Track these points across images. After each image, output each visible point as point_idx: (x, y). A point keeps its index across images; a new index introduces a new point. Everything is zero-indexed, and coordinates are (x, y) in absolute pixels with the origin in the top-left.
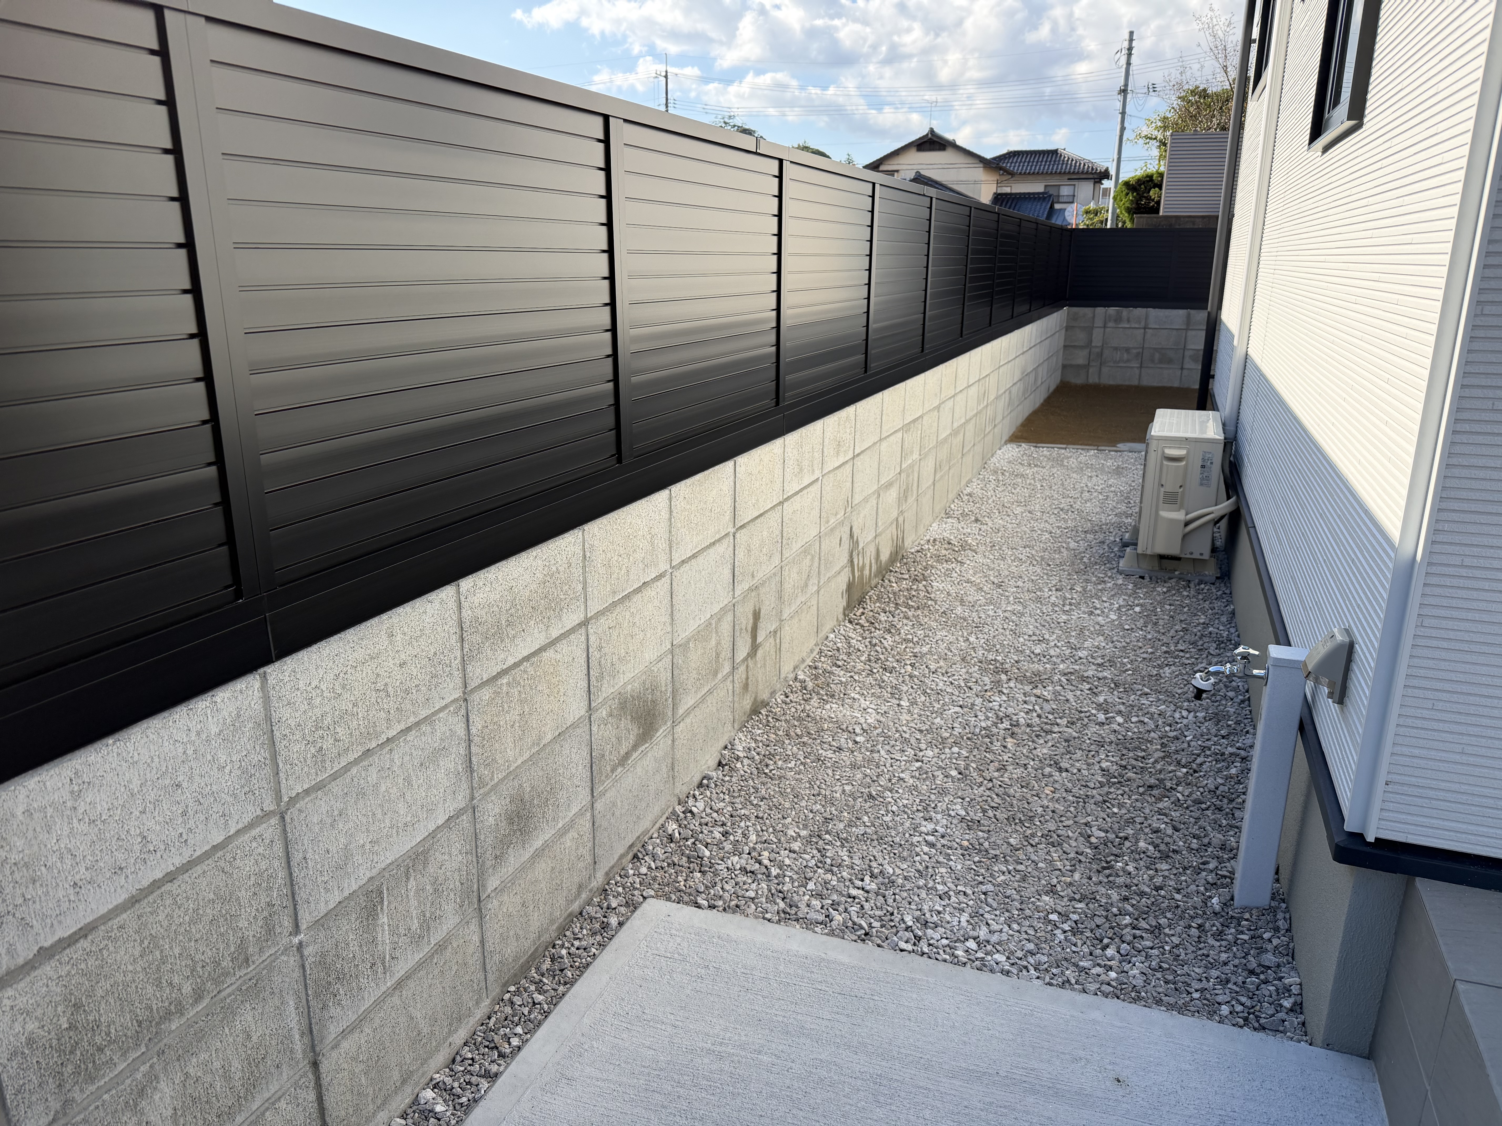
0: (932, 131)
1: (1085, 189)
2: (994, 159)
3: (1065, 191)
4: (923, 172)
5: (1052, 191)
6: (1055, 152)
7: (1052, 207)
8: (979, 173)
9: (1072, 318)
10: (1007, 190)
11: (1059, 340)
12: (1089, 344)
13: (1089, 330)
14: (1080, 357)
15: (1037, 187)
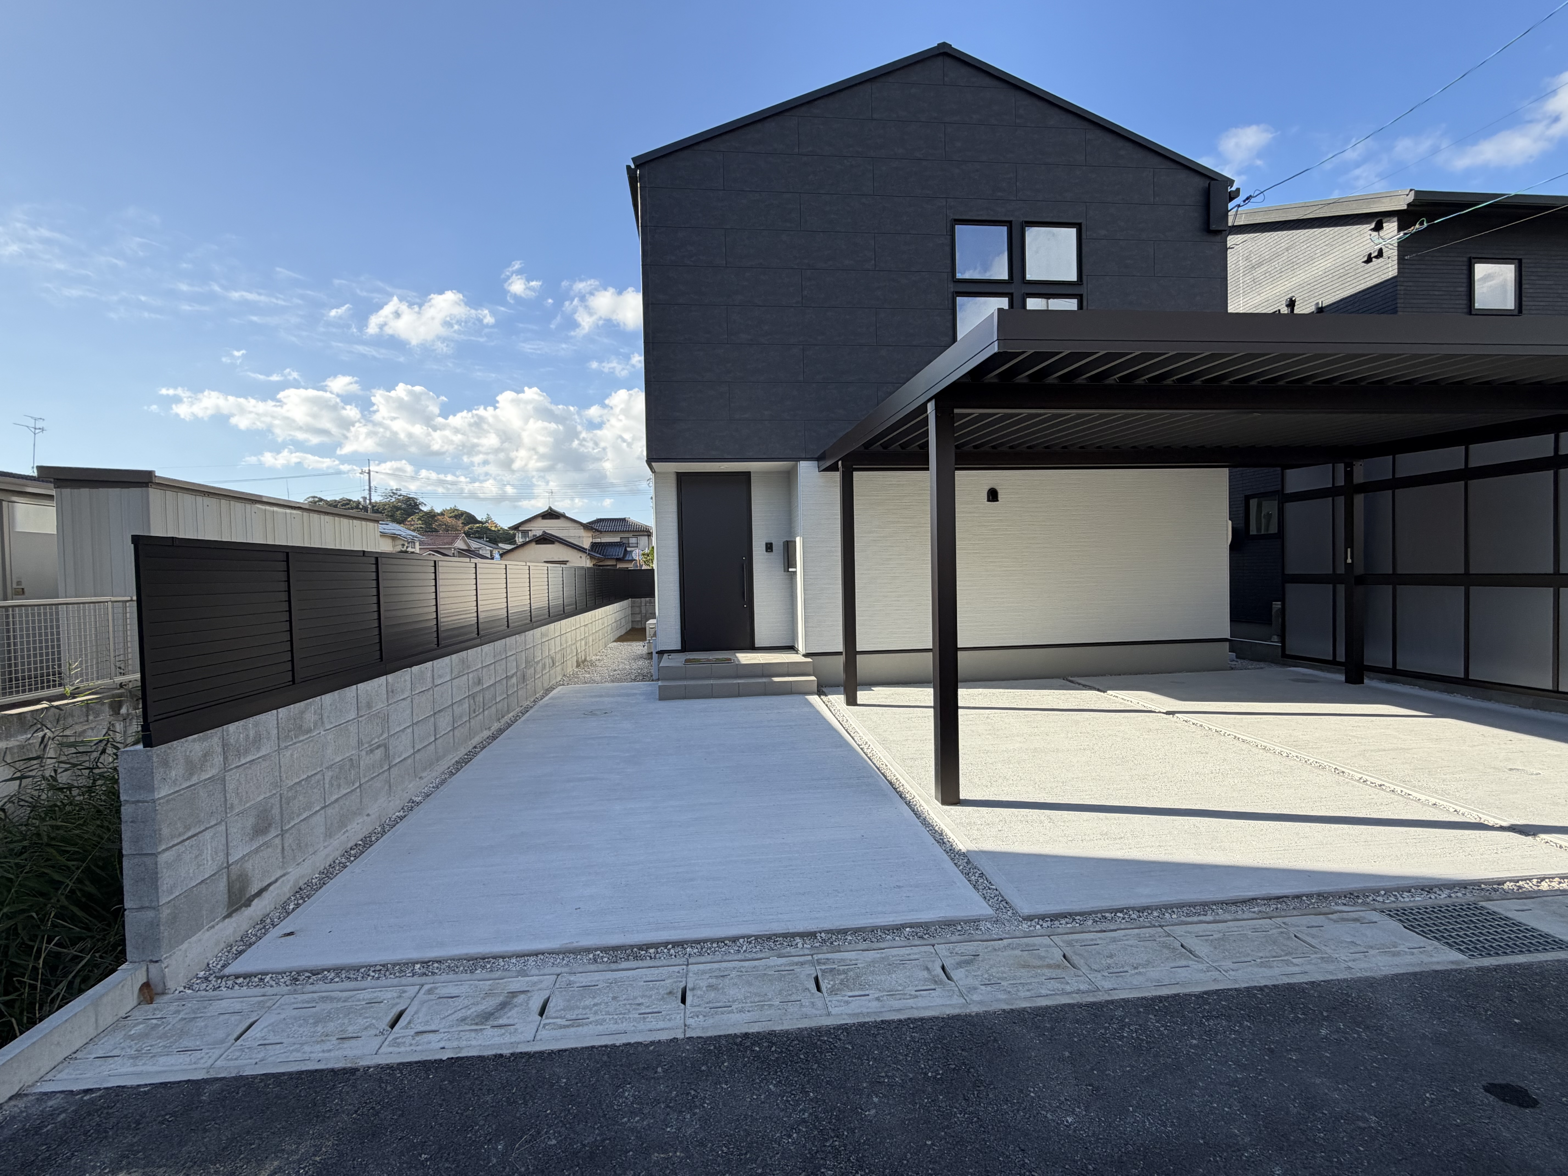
0: (550, 508)
1: (643, 540)
2: (589, 523)
3: (633, 540)
4: (547, 531)
5: (625, 541)
6: (624, 520)
7: (626, 550)
8: (582, 532)
9: (633, 603)
10: (598, 540)
11: (629, 611)
12: (640, 612)
13: (640, 607)
14: (638, 618)
15: (617, 539)
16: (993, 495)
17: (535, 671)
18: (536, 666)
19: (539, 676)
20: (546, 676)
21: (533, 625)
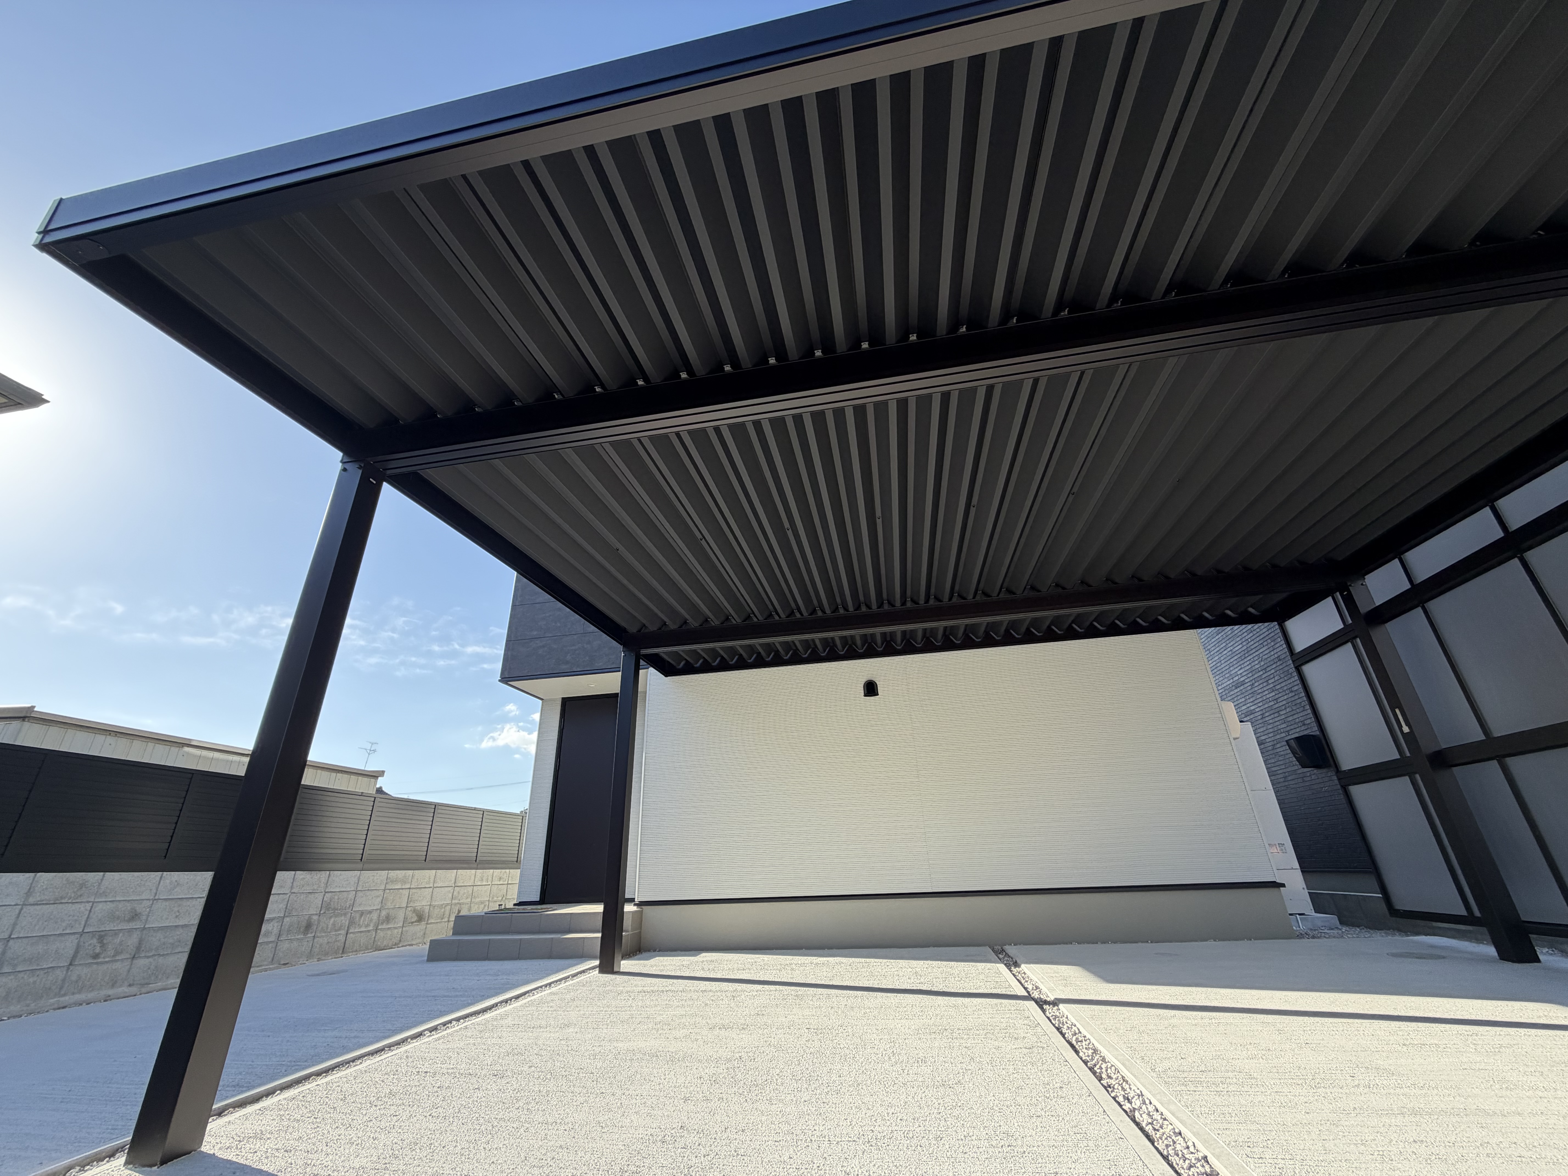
16: (871, 689)
17: (352, 922)
18: (358, 915)
19: (363, 929)
20: (389, 932)
21: (366, 866)
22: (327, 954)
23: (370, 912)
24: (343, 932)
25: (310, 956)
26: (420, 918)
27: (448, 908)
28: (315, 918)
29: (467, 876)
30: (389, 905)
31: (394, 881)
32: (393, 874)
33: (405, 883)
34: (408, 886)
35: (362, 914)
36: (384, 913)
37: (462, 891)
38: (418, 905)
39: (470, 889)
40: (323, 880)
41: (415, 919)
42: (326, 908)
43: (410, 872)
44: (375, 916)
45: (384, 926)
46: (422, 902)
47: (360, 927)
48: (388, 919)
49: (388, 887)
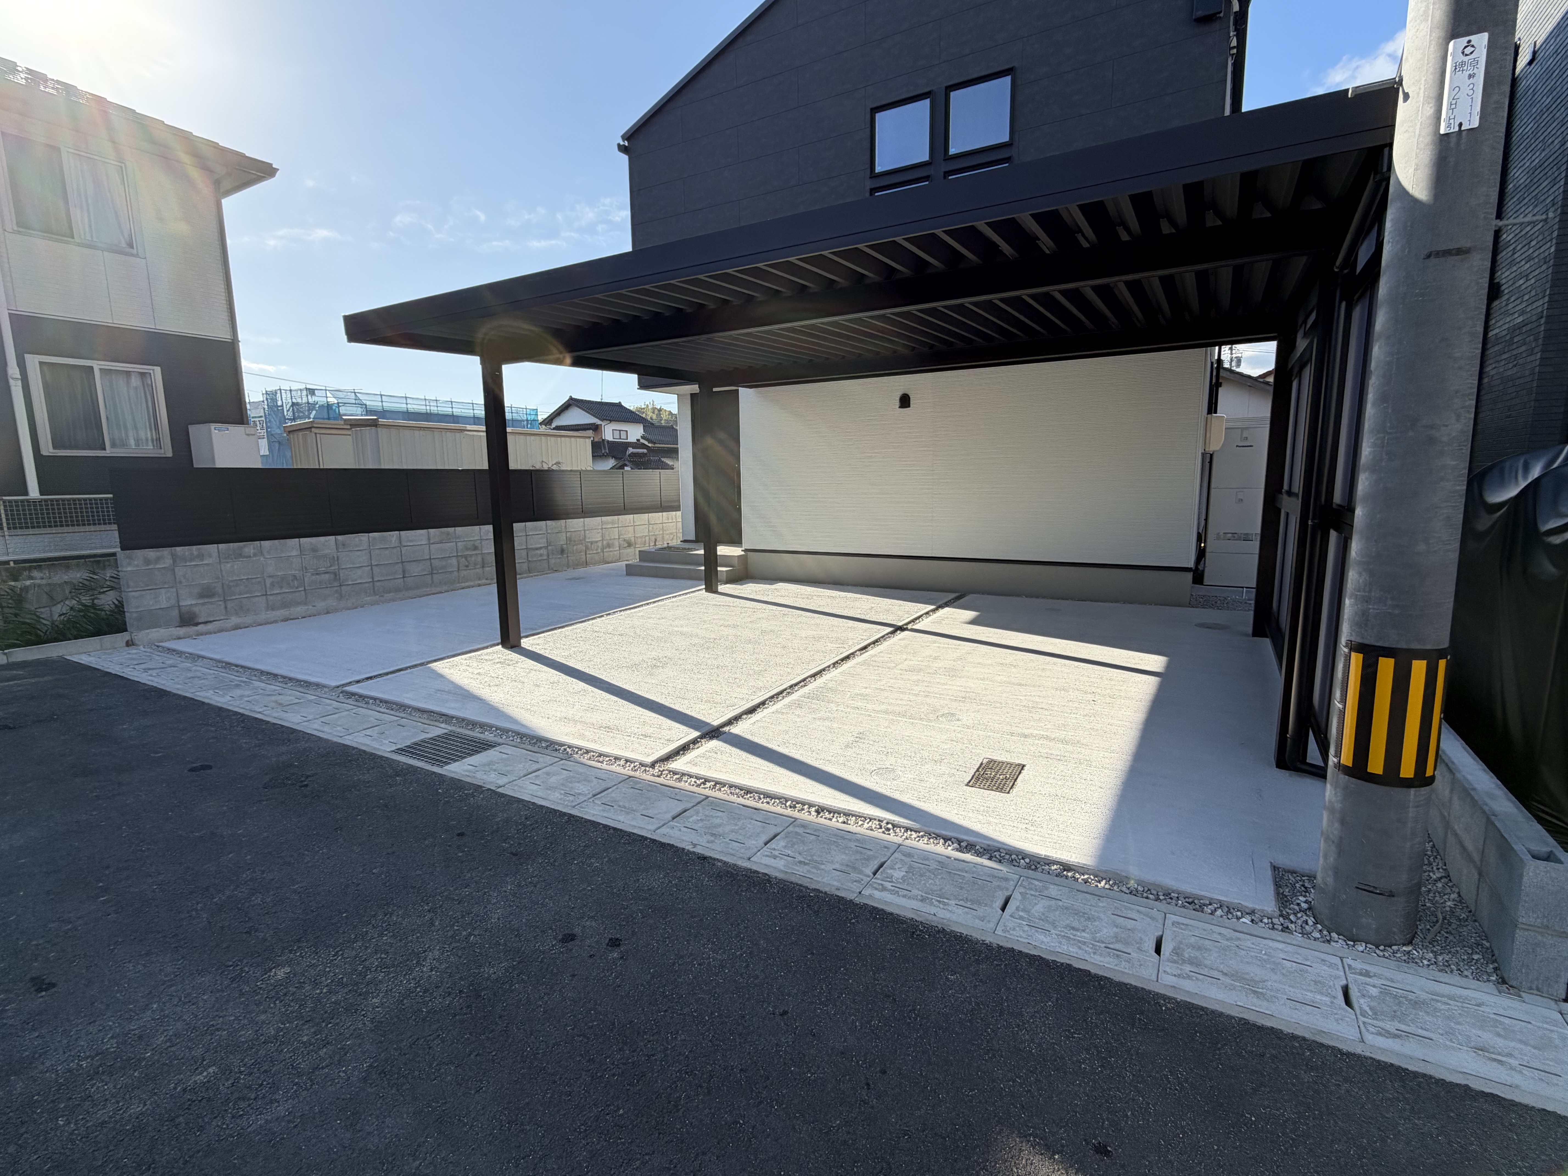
16: (905, 401)
17: (587, 548)
18: (589, 544)
19: (595, 552)
20: (611, 553)
21: (586, 515)
22: (577, 565)
23: (597, 542)
24: (583, 553)
25: (568, 566)
26: (630, 545)
27: (647, 538)
28: (565, 546)
29: (657, 517)
30: (607, 537)
31: (607, 523)
32: (605, 519)
33: (615, 524)
34: (616, 526)
35: (592, 543)
36: (605, 542)
37: (655, 527)
38: (626, 537)
39: (661, 526)
40: (563, 525)
41: (626, 545)
42: (569, 540)
43: (616, 517)
44: (600, 544)
45: (607, 550)
46: (629, 535)
47: (593, 550)
48: (609, 546)
49: (604, 527)
